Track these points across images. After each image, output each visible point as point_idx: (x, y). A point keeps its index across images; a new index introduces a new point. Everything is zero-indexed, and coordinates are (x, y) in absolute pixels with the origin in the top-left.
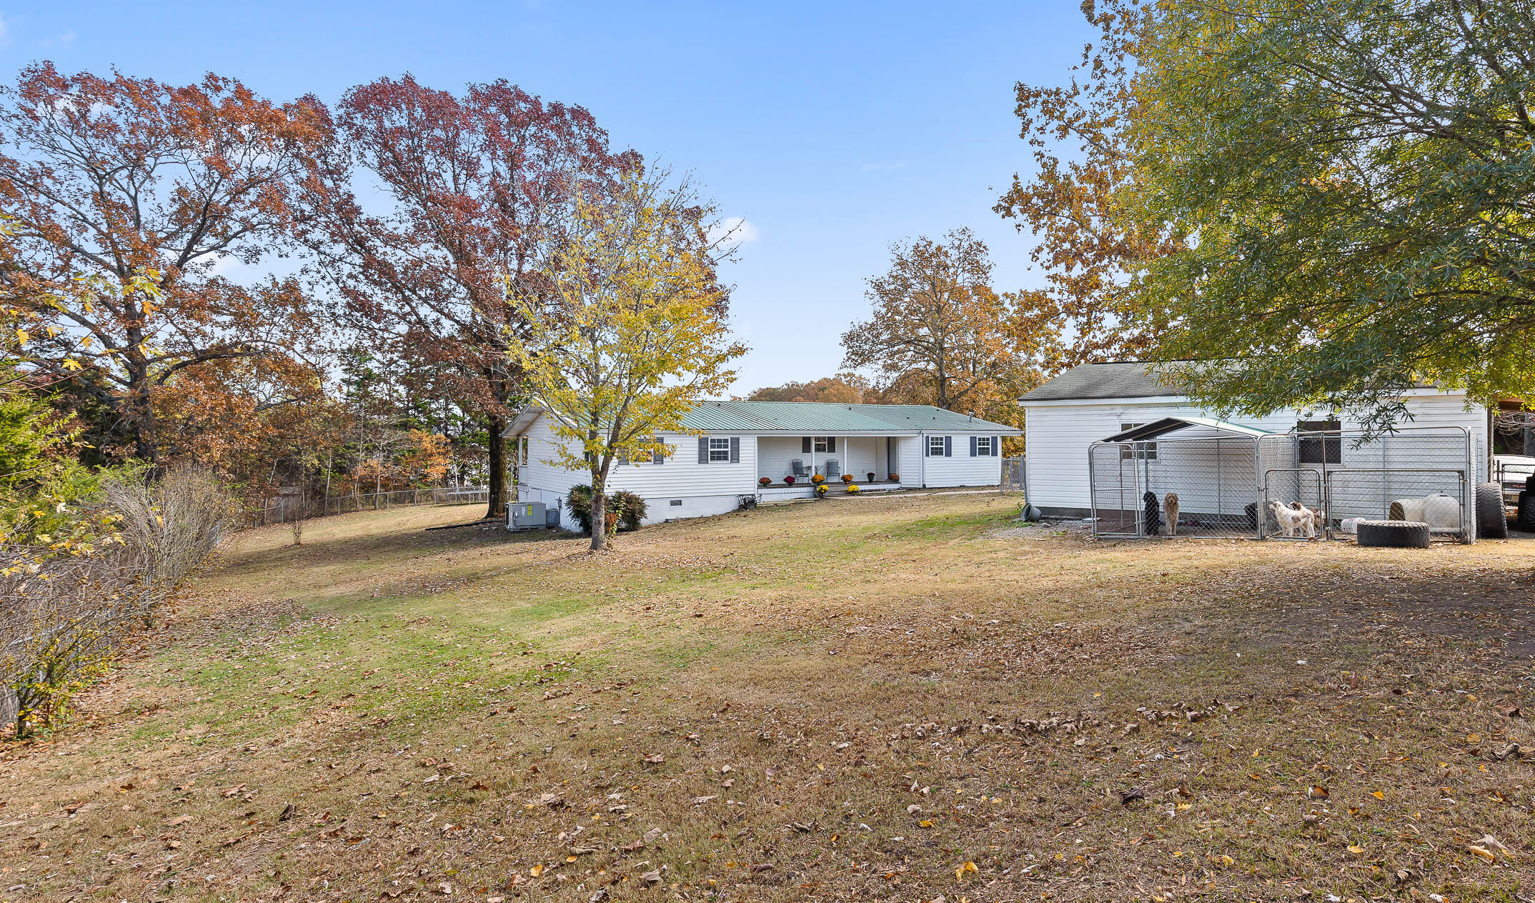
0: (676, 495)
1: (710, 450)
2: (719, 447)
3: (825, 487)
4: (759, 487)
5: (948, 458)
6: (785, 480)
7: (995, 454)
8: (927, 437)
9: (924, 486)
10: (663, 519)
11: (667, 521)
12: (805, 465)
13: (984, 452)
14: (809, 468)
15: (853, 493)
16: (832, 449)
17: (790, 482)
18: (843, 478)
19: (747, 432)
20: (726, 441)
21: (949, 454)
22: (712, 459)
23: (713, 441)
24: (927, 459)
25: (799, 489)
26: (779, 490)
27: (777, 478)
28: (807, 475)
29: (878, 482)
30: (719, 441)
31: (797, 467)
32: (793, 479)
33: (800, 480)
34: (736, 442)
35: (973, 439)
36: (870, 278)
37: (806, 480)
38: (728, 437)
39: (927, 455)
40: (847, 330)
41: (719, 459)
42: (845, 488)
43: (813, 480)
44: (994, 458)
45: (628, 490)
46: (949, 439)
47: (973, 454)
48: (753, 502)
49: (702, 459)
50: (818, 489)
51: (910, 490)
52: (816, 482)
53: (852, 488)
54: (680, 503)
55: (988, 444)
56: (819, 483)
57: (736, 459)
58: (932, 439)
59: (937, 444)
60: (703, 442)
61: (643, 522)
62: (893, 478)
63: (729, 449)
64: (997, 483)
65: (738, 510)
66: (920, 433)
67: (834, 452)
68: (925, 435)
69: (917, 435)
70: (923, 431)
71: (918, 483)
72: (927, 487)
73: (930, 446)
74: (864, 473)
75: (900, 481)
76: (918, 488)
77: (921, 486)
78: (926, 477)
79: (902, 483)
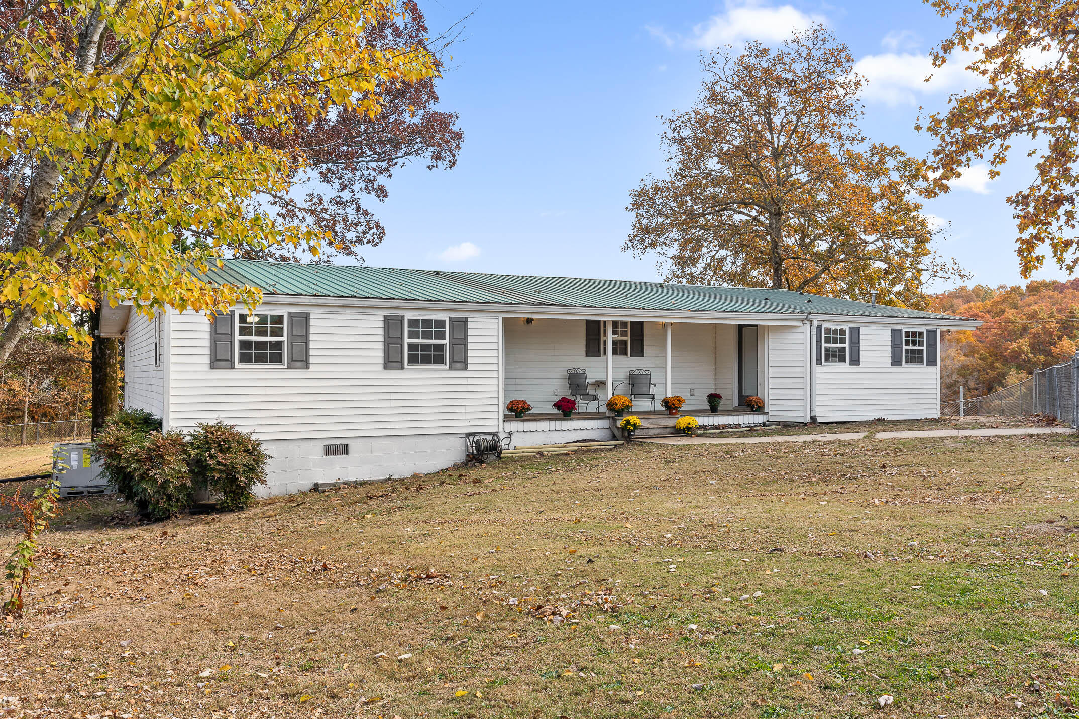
0: (336, 433)
1: (407, 341)
2: (427, 335)
3: (633, 419)
4: (507, 418)
5: (854, 368)
6: (557, 405)
7: (932, 362)
8: (819, 328)
9: (813, 418)
10: (307, 484)
11: (316, 488)
12: (591, 378)
13: (914, 358)
14: (601, 384)
15: (687, 432)
16: (638, 351)
17: (565, 409)
18: (666, 403)
19: (483, 308)
20: (440, 324)
21: (855, 361)
22: (413, 360)
23: (413, 323)
24: (817, 368)
25: (583, 424)
26: (546, 425)
27: (543, 402)
28: (595, 398)
29: (726, 413)
30: (427, 323)
31: (576, 381)
32: (573, 403)
33: (583, 406)
34: (460, 326)
35: (895, 333)
36: (669, 115)
37: (592, 407)
38: (445, 317)
39: (819, 361)
40: (637, 187)
41: (426, 360)
42: (671, 422)
43: (611, 405)
44: (931, 369)
45: (227, 423)
46: (856, 332)
47: (896, 362)
48: (494, 448)
49: (391, 361)
50: (620, 423)
51: (787, 427)
52: (615, 410)
53: (684, 421)
54: (344, 450)
55: (921, 344)
56: (620, 413)
57: (460, 361)
58: (828, 331)
59: (835, 341)
60: (392, 325)
61: (258, 490)
62: (751, 405)
63: (446, 341)
64: (936, 414)
65: (465, 465)
66: (807, 319)
67: (643, 356)
68: (815, 323)
69: (799, 324)
70: (811, 317)
71: (801, 414)
72: (819, 420)
73: (824, 345)
74: (694, 395)
75: (766, 410)
76: (803, 423)
77: (808, 420)
78: (818, 403)
79: (770, 413)
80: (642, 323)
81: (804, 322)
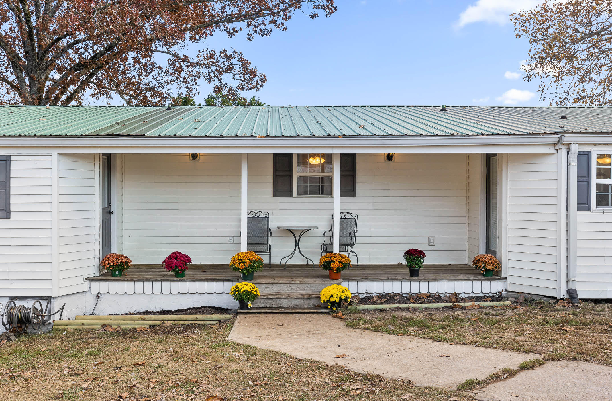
8: (584, 155)
9: (572, 293)
16: (349, 189)
24: (580, 217)
39: (583, 206)
66: (560, 141)
67: (354, 195)
68: (575, 149)
69: (550, 150)
70: (566, 139)
71: (553, 285)
72: (581, 295)
73: (595, 181)
74: (434, 244)
75: (504, 275)
76: (555, 298)
77: (563, 294)
78: (579, 270)
79: (509, 280)
80: (354, 155)
81: (557, 147)
